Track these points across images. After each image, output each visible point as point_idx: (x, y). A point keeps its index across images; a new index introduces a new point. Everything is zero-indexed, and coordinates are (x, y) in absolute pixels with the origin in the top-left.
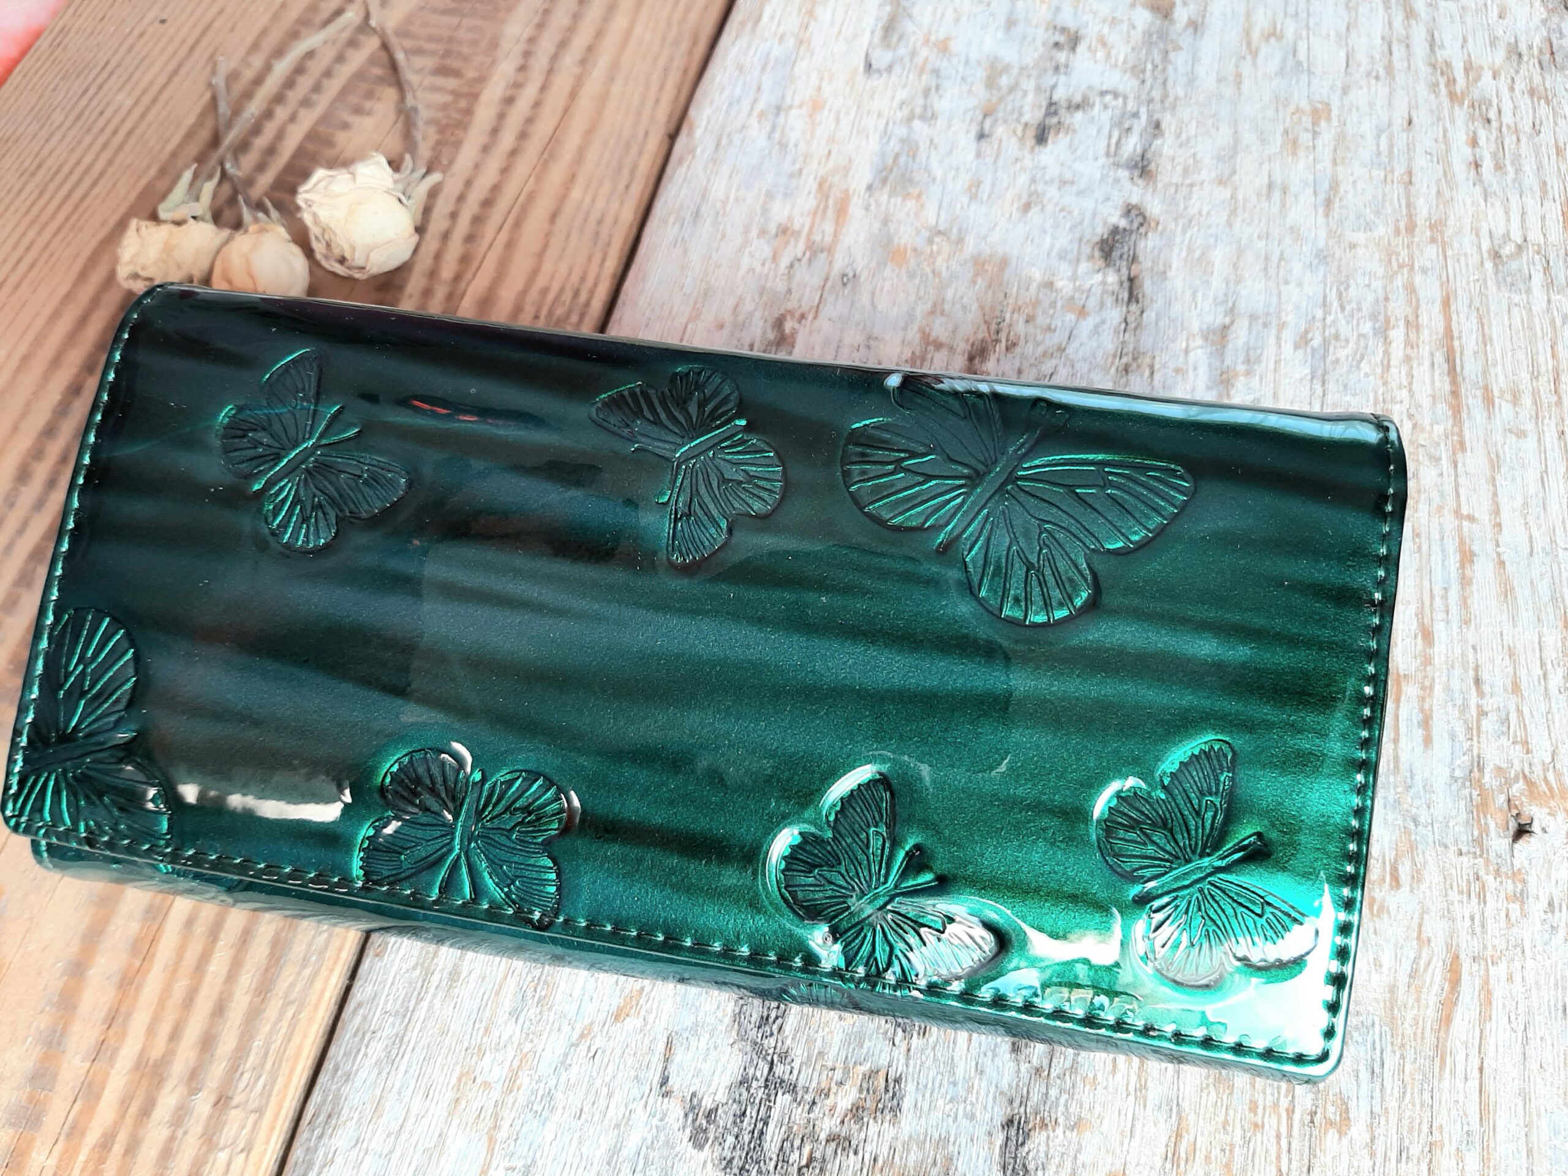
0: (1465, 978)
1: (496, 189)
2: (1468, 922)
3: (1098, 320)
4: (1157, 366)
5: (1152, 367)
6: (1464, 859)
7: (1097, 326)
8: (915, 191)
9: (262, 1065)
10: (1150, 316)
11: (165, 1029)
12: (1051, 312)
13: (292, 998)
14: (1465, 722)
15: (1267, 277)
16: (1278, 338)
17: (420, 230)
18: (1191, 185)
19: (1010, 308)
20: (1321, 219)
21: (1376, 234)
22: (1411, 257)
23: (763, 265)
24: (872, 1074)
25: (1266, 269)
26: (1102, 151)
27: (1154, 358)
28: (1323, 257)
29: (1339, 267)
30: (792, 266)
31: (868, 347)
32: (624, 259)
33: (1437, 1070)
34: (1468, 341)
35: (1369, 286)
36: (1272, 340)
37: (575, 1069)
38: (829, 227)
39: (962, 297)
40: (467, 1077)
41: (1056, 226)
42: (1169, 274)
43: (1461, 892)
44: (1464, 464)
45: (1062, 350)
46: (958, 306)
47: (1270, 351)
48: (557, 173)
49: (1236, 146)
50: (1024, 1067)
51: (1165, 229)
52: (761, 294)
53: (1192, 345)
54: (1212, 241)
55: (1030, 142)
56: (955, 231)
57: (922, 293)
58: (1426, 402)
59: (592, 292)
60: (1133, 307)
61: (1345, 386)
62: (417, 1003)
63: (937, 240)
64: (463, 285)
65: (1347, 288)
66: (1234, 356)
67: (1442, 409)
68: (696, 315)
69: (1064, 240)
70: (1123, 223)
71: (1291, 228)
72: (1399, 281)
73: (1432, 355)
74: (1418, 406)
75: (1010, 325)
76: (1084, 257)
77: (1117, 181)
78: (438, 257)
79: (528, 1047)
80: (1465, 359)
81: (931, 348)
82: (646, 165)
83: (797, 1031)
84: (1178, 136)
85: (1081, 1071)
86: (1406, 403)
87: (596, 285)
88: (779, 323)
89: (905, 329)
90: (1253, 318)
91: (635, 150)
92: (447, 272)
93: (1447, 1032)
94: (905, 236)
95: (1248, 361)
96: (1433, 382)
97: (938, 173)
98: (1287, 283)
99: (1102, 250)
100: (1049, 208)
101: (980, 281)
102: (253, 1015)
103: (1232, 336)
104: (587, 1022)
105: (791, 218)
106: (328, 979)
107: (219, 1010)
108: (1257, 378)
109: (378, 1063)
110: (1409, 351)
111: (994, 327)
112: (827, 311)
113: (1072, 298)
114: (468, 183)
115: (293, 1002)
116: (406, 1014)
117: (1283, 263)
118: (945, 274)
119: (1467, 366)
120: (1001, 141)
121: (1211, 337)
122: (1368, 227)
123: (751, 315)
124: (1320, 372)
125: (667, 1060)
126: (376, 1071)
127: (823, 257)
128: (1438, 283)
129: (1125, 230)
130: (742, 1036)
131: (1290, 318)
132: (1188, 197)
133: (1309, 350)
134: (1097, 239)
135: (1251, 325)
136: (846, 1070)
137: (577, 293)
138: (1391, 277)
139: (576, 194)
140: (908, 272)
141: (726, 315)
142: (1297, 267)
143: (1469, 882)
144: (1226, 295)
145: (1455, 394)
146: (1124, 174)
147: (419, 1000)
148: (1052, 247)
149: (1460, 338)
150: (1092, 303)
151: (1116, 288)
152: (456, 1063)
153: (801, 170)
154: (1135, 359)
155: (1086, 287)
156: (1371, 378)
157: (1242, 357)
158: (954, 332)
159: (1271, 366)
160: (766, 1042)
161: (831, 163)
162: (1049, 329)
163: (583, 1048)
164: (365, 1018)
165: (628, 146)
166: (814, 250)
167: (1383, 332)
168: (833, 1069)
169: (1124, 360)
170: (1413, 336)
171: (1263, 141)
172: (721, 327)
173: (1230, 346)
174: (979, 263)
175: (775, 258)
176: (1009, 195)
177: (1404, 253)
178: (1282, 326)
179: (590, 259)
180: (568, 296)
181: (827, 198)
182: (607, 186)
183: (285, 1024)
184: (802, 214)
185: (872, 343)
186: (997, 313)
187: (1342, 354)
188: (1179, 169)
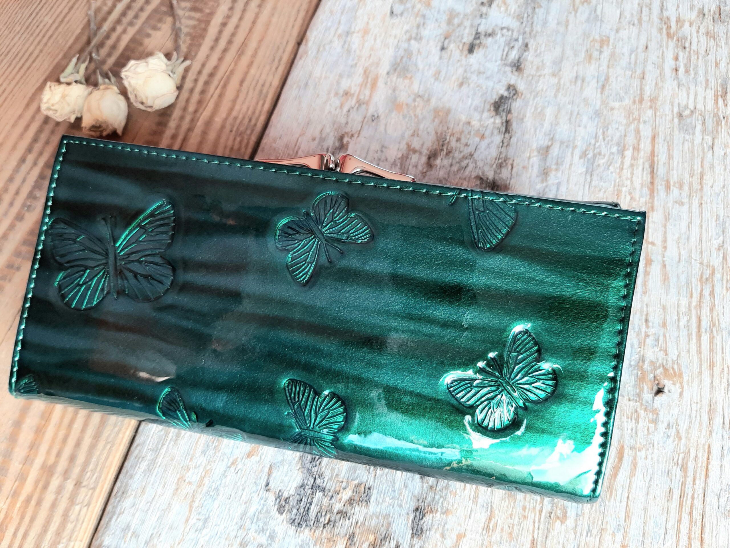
0: (625, 456)
1: (216, 68)
2: (629, 431)
3: (490, 141)
4: (515, 165)
5: (512, 165)
6: (631, 402)
7: (489, 144)
8: (409, 75)
9: (96, 469)
10: (514, 140)
11: (54, 452)
12: (468, 136)
13: (109, 440)
14: (639, 339)
15: (570, 123)
16: (572, 153)
17: (179, 88)
18: (540, 76)
19: (449, 134)
20: (599, 95)
21: (624, 103)
22: (639, 115)
23: (336, 110)
24: (359, 485)
25: (570, 119)
26: (499, 58)
27: (514, 160)
28: (598, 114)
29: (605, 119)
30: (349, 111)
31: (382, 151)
32: (273, 104)
33: (608, 496)
34: (662, 158)
35: (617, 129)
36: (569, 154)
37: (229, 478)
38: (367, 92)
39: (427, 128)
40: (181, 479)
41: (474, 94)
42: (525, 120)
43: (628, 418)
44: (652, 218)
45: (471, 155)
46: (425, 132)
47: (568, 159)
48: (245, 61)
49: (562, 57)
50: (425, 485)
51: (525, 97)
52: (334, 124)
53: (532, 155)
54: (546, 104)
55: (466, 52)
56: (426, 95)
57: (408, 126)
58: (638, 186)
59: (257, 119)
60: (507, 135)
61: (601, 178)
62: (162, 446)
63: (418, 99)
64: (198, 115)
65: (607, 130)
66: (551, 162)
67: (646, 191)
68: (302, 134)
69: (478, 101)
70: (506, 94)
71: (584, 99)
72: (632, 127)
73: (644, 164)
74: (634, 189)
75: (449, 142)
76: (486, 110)
77: (505, 72)
78: (188, 101)
79: (208, 467)
80: (659, 166)
81: (411, 153)
82: (286, 58)
83: (327, 465)
84: (536, 51)
85: (450, 488)
86: (629, 187)
87: (259, 116)
88: (341, 138)
89: (400, 143)
90: (562, 143)
91: (281, 50)
92: (191, 108)
93: (615, 480)
94: (403, 97)
95: (557, 164)
96: (643, 177)
97: (421, 67)
98: (579, 126)
99: (495, 107)
100: (472, 85)
101: (436, 120)
102: (92, 447)
103: (551, 151)
104: (235, 457)
105: (350, 87)
106: (125, 433)
107: (78, 445)
108: (560, 172)
109: (145, 471)
110: (633, 161)
111: (441, 143)
112: (363, 133)
113: (479, 130)
114: (203, 65)
115: (109, 443)
116: (156, 450)
117: (578, 116)
118: (420, 117)
119: (659, 170)
120: (452, 51)
121: (541, 152)
122: (621, 100)
123: (328, 134)
124: (590, 170)
125: (269, 475)
126: (143, 475)
127: (364, 107)
128: (651, 129)
129: (506, 97)
130: (303, 466)
131: (579, 143)
132: (538, 82)
133: (586, 160)
134: (493, 101)
135: (560, 146)
136: (348, 483)
137: (250, 120)
138: (628, 125)
139: (252, 71)
140: (403, 115)
141: (317, 134)
142: (585, 118)
143: (632, 413)
144: (550, 131)
145: (652, 183)
146: (508, 69)
147: (163, 445)
148: (471, 104)
149: (658, 156)
150: (487, 133)
151: (500, 125)
152: (177, 473)
153: (356, 64)
154: (505, 161)
155: (485, 125)
156: (614, 174)
157: (554, 162)
158: (423, 145)
159: (568, 166)
160: (313, 469)
161: (371, 61)
162: (467, 145)
163: (233, 469)
164: (140, 451)
165: (278, 48)
166: (360, 103)
167: (622, 152)
168: (342, 482)
169: (500, 161)
170: (636, 154)
171: (576, 55)
172: (314, 139)
173: (550, 156)
174: (436, 112)
175: (341, 107)
176: (454, 78)
177: (636, 114)
178: (575, 147)
179: (257, 103)
180: (246, 121)
181: (367, 77)
182: (268, 67)
183: (106, 452)
184: (356, 86)
185: (384, 149)
186: (443, 136)
187: (601, 162)
188: (535, 68)
